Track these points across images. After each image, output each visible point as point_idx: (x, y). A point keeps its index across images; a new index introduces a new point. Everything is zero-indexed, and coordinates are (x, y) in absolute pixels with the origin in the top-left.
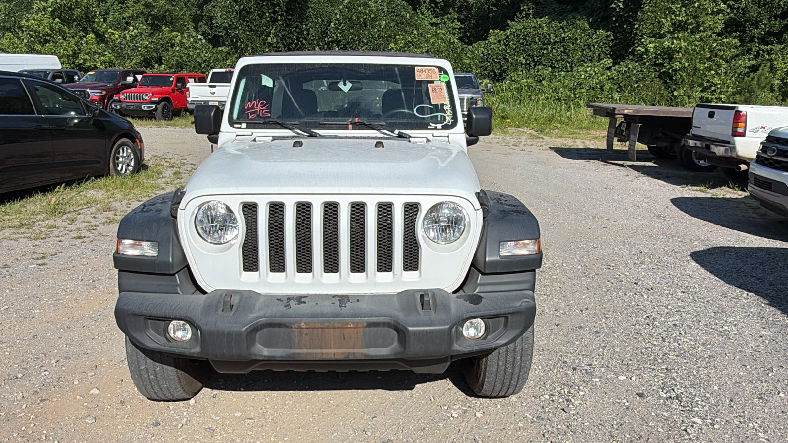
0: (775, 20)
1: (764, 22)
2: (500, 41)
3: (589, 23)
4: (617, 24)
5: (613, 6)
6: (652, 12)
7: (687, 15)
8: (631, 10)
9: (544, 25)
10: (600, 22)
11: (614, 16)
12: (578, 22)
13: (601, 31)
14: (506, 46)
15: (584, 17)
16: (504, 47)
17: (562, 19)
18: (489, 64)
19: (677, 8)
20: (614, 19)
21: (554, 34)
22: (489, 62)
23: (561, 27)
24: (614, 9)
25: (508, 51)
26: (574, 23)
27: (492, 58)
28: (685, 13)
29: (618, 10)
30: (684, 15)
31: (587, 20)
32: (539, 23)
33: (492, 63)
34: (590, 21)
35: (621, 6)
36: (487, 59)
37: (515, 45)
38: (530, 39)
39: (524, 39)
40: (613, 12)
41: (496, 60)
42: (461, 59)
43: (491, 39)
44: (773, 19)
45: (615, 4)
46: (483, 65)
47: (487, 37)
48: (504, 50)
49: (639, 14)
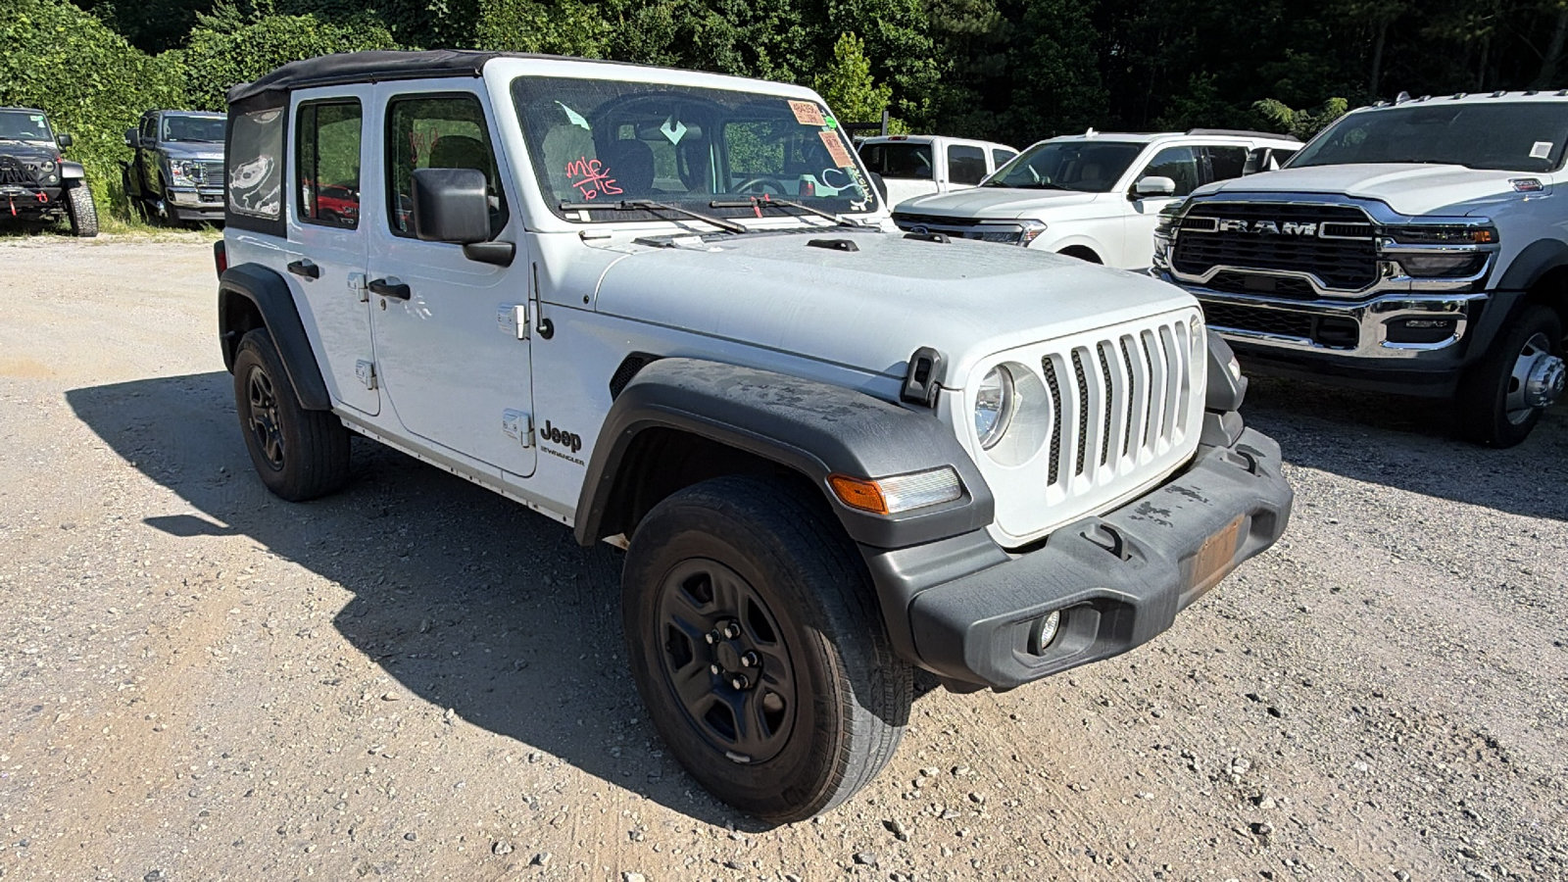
0: (666, 54)
1: (653, 55)
2: (221, 53)
3: (392, 33)
4: (443, 40)
5: (431, 7)
6: (498, 25)
7: (560, 35)
8: (462, 18)
9: (310, 29)
10: (411, 34)
11: (435, 25)
12: (373, 30)
13: (416, 48)
14: (238, 63)
15: (382, 22)
16: (233, 65)
17: (340, 22)
18: (207, 97)
19: (542, 22)
20: (437, 30)
21: (334, 48)
22: (207, 92)
23: (344, 36)
24: (434, 14)
25: (245, 74)
26: (366, 32)
27: (212, 85)
28: (557, 31)
29: (440, 16)
30: (556, 34)
31: (389, 28)
32: (298, 24)
33: (213, 95)
34: (394, 30)
35: (446, 10)
36: (200, 86)
37: (257, 62)
38: (287, 53)
39: (274, 52)
40: (433, 17)
41: (222, 90)
42: (151, 85)
43: (199, 47)
44: (663, 52)
45: (435, 5)
46: (193, 98)
47: (188, 40)
48: (236, 71)
49: (478, 26)
